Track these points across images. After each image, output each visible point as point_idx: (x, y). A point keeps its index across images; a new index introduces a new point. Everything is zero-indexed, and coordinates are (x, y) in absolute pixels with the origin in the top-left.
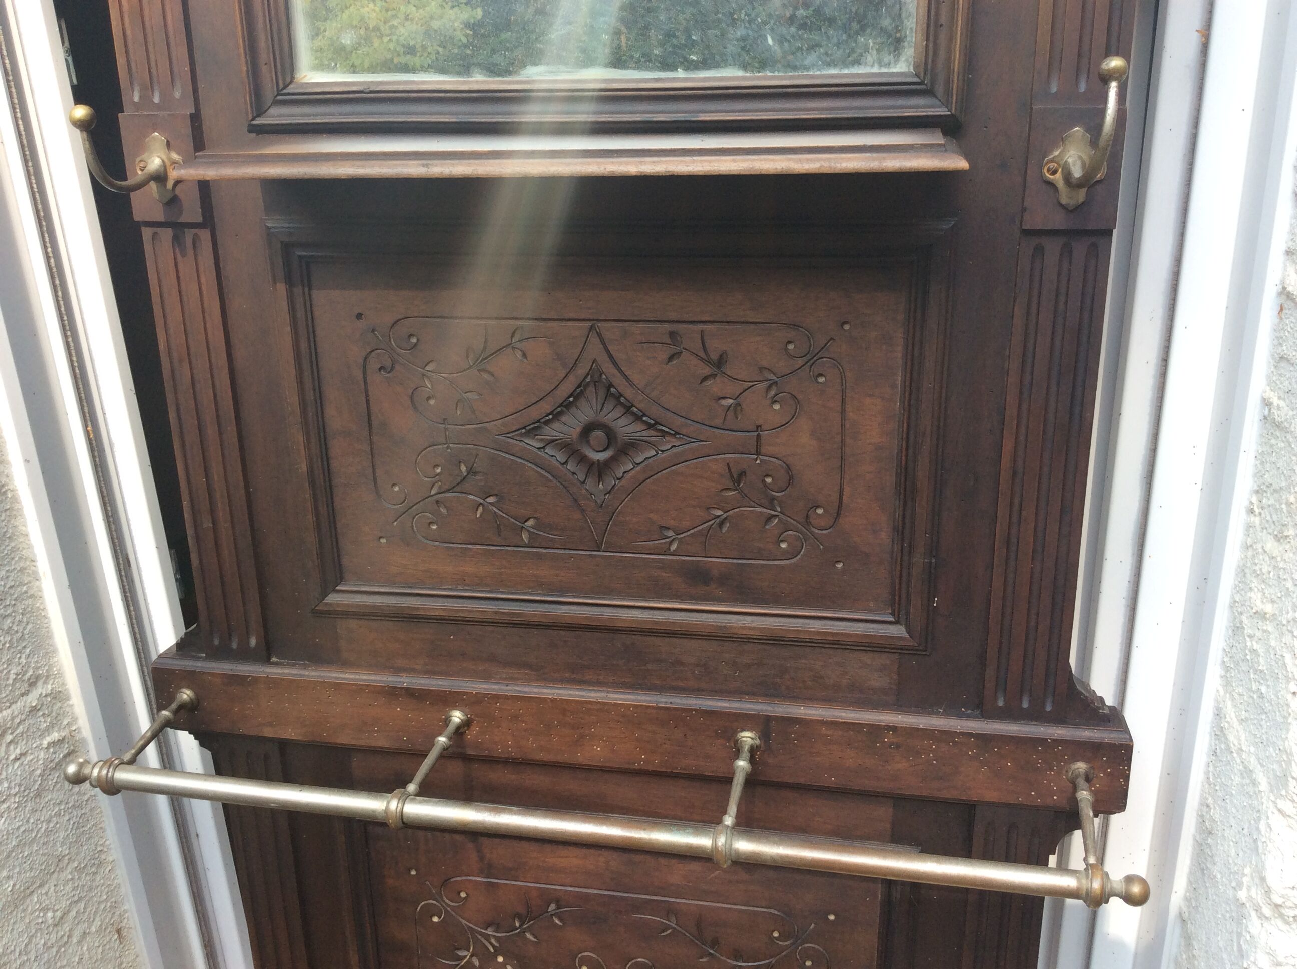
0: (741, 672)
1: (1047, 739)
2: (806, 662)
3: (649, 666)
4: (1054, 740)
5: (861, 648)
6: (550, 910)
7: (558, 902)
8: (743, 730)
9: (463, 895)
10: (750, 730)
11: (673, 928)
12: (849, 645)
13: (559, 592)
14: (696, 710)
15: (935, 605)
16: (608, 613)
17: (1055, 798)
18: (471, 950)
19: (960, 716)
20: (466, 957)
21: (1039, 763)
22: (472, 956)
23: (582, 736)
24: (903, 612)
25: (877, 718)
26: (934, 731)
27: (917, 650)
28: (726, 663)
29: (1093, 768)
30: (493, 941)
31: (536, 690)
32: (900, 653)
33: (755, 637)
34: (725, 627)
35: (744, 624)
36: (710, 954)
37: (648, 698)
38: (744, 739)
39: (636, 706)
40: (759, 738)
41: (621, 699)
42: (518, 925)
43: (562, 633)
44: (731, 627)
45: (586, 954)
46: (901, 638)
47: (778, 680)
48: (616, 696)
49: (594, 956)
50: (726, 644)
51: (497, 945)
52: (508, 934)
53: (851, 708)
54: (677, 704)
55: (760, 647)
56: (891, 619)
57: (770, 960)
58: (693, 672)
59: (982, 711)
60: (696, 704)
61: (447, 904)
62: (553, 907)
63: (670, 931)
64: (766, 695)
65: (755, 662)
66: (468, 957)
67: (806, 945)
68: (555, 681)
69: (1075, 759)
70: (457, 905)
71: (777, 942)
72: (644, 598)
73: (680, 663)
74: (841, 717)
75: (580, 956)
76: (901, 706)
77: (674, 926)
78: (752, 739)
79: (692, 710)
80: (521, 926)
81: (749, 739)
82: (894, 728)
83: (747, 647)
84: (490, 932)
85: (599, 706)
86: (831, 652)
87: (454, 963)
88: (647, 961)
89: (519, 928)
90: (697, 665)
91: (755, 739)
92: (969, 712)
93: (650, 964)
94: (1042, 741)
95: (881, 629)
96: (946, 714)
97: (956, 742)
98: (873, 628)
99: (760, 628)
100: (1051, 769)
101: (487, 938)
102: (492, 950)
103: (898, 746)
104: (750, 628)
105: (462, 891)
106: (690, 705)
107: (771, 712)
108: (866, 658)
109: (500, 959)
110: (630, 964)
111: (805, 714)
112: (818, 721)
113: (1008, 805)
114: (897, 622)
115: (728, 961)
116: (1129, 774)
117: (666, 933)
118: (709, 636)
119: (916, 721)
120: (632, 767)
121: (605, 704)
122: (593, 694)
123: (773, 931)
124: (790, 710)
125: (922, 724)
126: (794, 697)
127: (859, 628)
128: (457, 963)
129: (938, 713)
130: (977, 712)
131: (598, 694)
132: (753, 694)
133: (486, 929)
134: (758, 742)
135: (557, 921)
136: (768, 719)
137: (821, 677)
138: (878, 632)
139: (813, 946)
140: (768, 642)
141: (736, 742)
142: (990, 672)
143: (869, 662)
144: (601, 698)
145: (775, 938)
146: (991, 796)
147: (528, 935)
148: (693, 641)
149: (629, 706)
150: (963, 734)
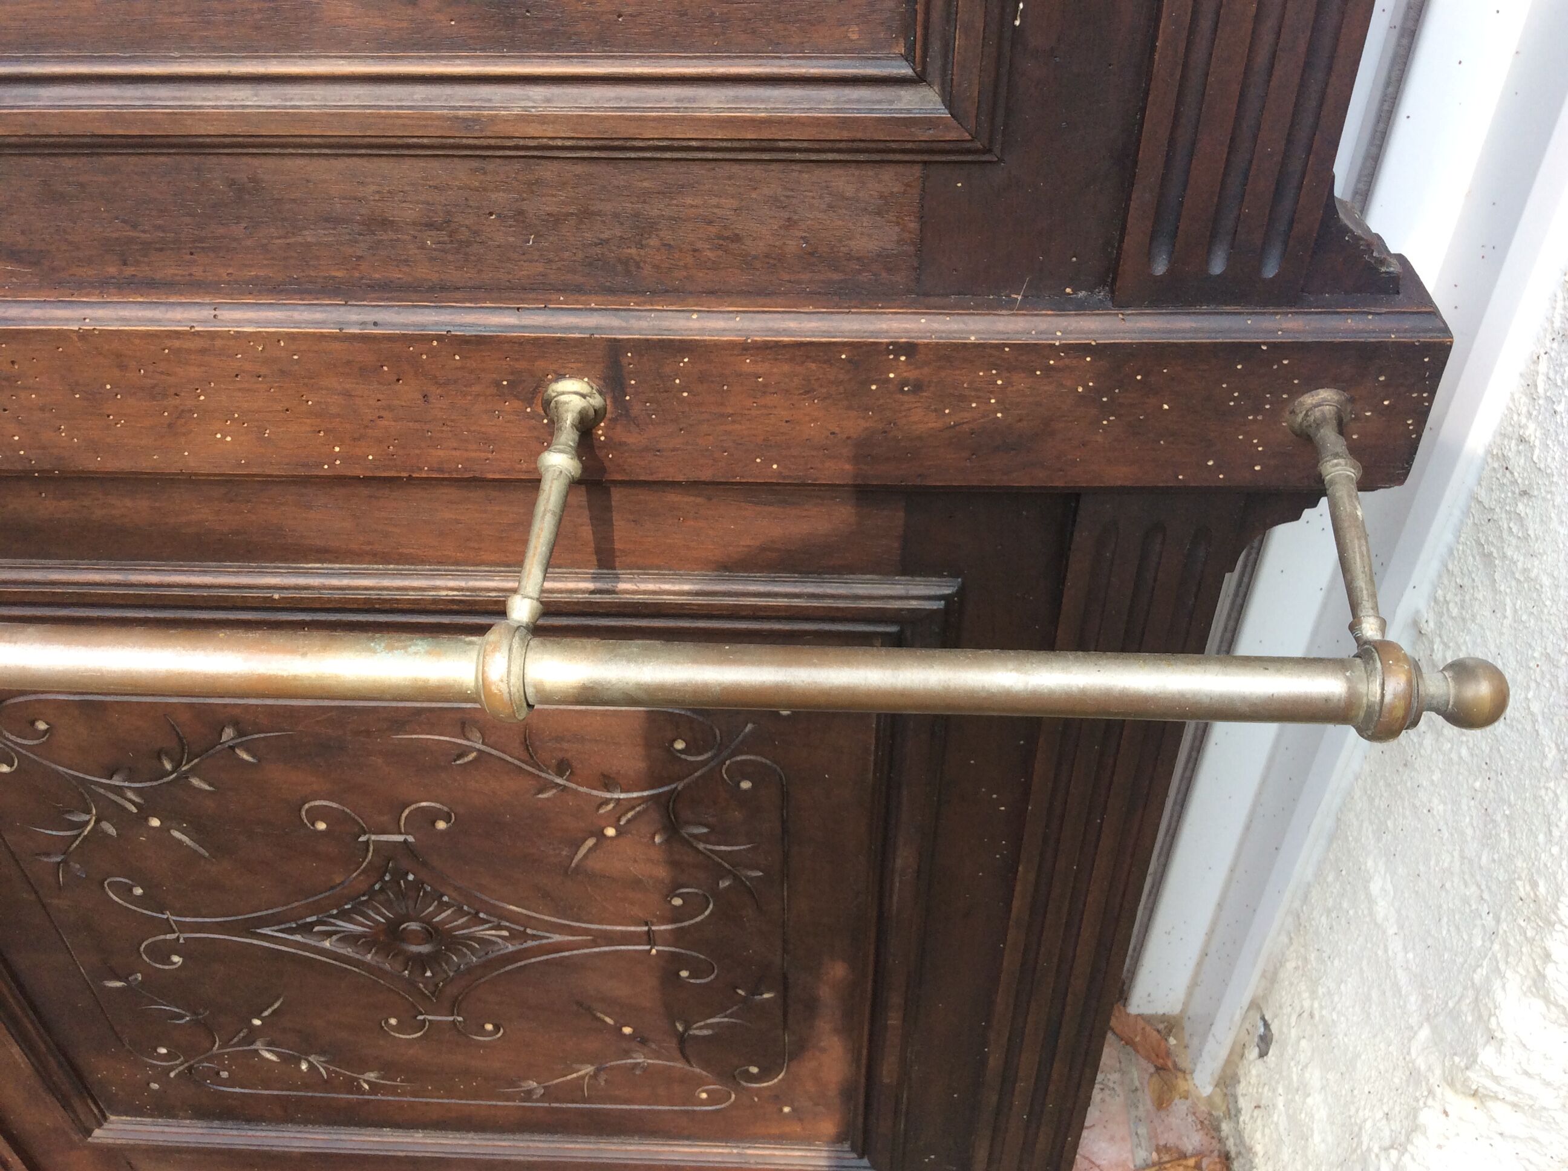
0: (538, 235)
1: (1258, 345)
2: (698, 201)
3: (309, 236)
4: (1274, 346)
5: (830, 156)
6: (224, 738)
7: (236, 724)
8: (560, 376)
9: (42, 726)
10: (576, 374)
11: (479, 750)
12: (799, 150)
13: (21, 47)
14: (439, 338)
15: (1017, 23)
16: (165, 97)
17: (1257, 468)
18: (94, 811)
19: (1063, 306)
20: (87, 822)
21: (1234, 399)
22: (97, 822)
23: (181, 413)
24: (936, 46)
25: (871, 327)
26: (1000, 347)
27: (969, 151)
28: (499, 216)
29: (1352, 400)
30: (130, 795)
31: (37, 313)
32: (925, 163)
33: (559, 143)
34: (476, 120)
35: (524, 108)
36: (558, 785)
37: (318, 316)
38: (563, 398)
39: (292, 337)
40: (600, 393)
41: (250, 322)
42: (168, 766)
43: (67, 163)
44: (493, 119)
45: (318, 803)
46: (930, 123)
47: (633, 251)
48: (238, 314)
49: (335, 805)
50: (490, 166)
51: (137, 800)
52: (155, 783)
53: (811, 309)
54: (393, 325)
55: (580, 169)
56: (906, 71)
57: (673, 786)
58: (423, 247)
59: (1112, 292)
60: (436, 324)
61: (16, 744)
62: (228, 733)
63: (474, 754)
64: (611, 291)
65: (572, 209)
66: (92, 823)
67: (739, 758)
68: (81, 286)
69: (1312, 384)
70: (36, 742)
71: (683, 756)
72: (252, 51)
73: (386, 223)
74: (786, 332)
75: (307, 806)
76: (927, 295)
77: (479, 746)
78: (584, 396)
79: (429, 338)
80: (177, 767)
81: (577, 398)
82: (910, 349)
83: (548, 171)
84: (116, 781)
85: (199, 343)
86: (757, 171)
87: (69, 833)
88: (438, 806)
89: (172, 773)
90: (430, 225)
91: (591, 395)
92: (1082, 294)
93: (446, 809)
94: (1246, 351)
95: (880, 102)
96: (1030, 305)
97: (1052, 367)
98: (858, 101)
99: (568, 118)
100: (1257, 410)
101: (119, 790)
102: (135, 810)
103: (918, 387)
104: (542, 120)
105: (36, 720)
106: (424, 326)
107: (620, 329)
108: (843, 181)
109: (155, 822)
110: (407, 812)
111: (702, 331)
112: (731, 345)
113: (1152, 490)
114: (919, 79)
115: (595, 793)
116: (1429, 408)
117: (466, 759)
118: (443, 147)
119: (962, 326)
120: (315, 472)
121: (213, 335)
122: (178, 314)
123: (674, 740)
124: (666, 324)
125: (973, 332)
126: (676, 290)
127: (826, 101)
128: (75, 832)
129: (1010, 305)
130: (1101, 294)
131: (194, 314)
132: (579, 289)
133: (111, 778)
134: (597, 401)
135: (245, 756)
136: (615, 349)
137: (737, 238)
138: (872, 110)
139: (752, 757)
140: (596, 154)
141: (547, 403)
142: (1142, 196)
143: (850, 191)
144: (201, 322)
145: (681, 751)
146: (1119, 475)
147: (195, 782)
148: (407, 164)
149: (277, 337)
150: (1068, 348)
